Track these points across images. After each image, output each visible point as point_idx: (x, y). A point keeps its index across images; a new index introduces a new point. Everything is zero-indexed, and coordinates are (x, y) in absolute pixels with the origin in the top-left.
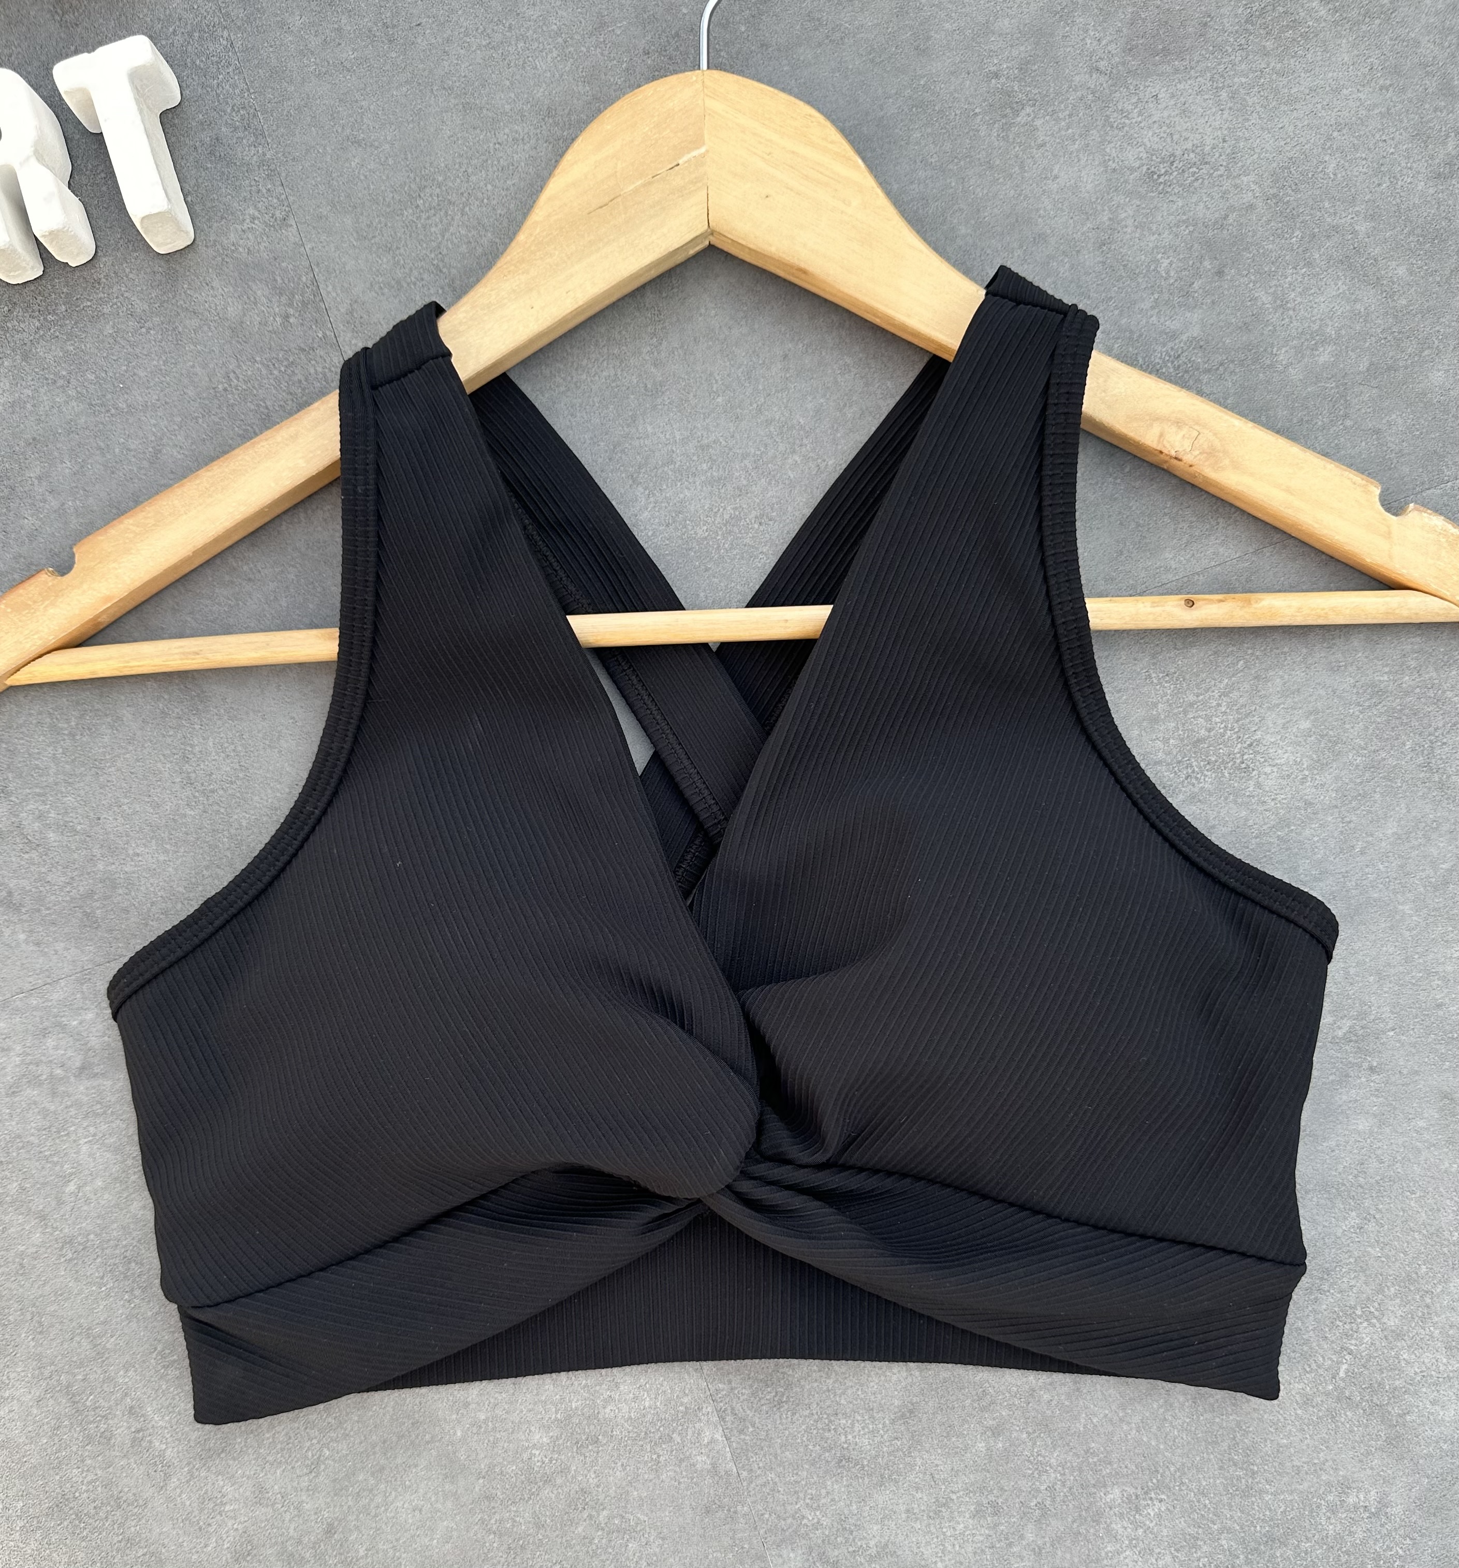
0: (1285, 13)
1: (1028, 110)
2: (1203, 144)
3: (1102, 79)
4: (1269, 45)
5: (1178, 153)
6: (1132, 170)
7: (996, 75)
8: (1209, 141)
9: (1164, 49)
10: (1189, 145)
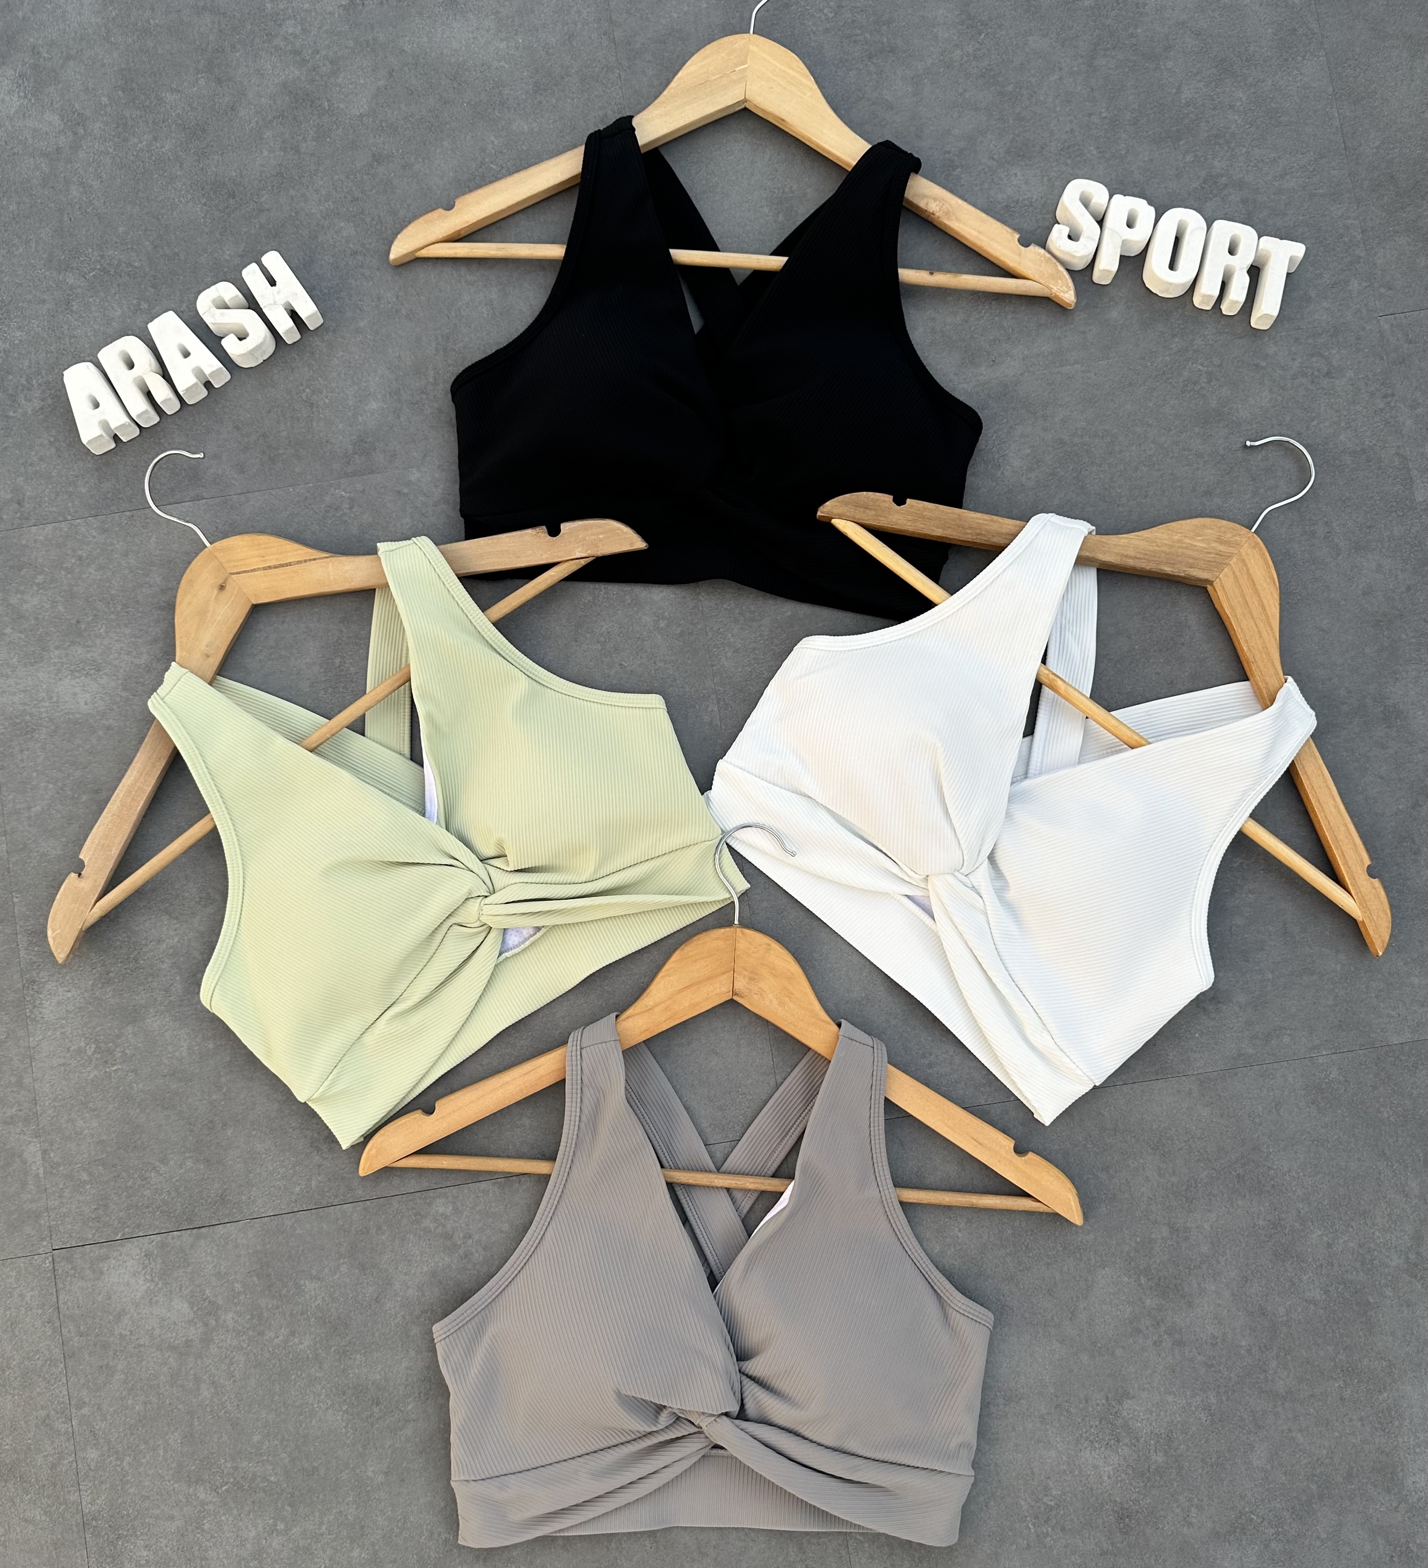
0: (1079, 149)
1: (959, 170)
2: (1032, 198)
3: (994, 163)
4: (1069, 162)
5: (1021, 199)
6: (999, 203)
7: (949, 152)
8: (1035, 197)
9: (1023, 155)
10: (1026, 197)
